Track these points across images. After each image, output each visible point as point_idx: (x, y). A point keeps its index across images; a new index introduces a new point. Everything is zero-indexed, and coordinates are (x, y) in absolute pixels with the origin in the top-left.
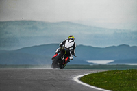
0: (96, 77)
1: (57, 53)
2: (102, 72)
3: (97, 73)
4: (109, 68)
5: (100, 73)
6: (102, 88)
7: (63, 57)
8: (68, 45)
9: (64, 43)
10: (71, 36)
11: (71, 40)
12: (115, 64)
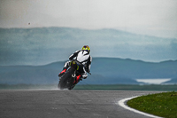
0: (148, 100)
1: (65, 69)
2: (156, 95)
3: (149, 96)
4: (164, 90)
5: (152, 95)
6: (155, 115)
8: (81, 58)
9: (76, 55)
10: (85, 47)
11: (85, 52)
12: (173, 84)
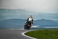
7: (28, 25)
10: (31, 16)
